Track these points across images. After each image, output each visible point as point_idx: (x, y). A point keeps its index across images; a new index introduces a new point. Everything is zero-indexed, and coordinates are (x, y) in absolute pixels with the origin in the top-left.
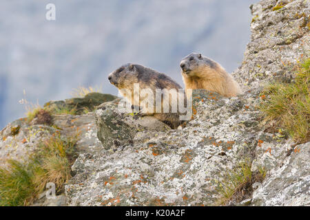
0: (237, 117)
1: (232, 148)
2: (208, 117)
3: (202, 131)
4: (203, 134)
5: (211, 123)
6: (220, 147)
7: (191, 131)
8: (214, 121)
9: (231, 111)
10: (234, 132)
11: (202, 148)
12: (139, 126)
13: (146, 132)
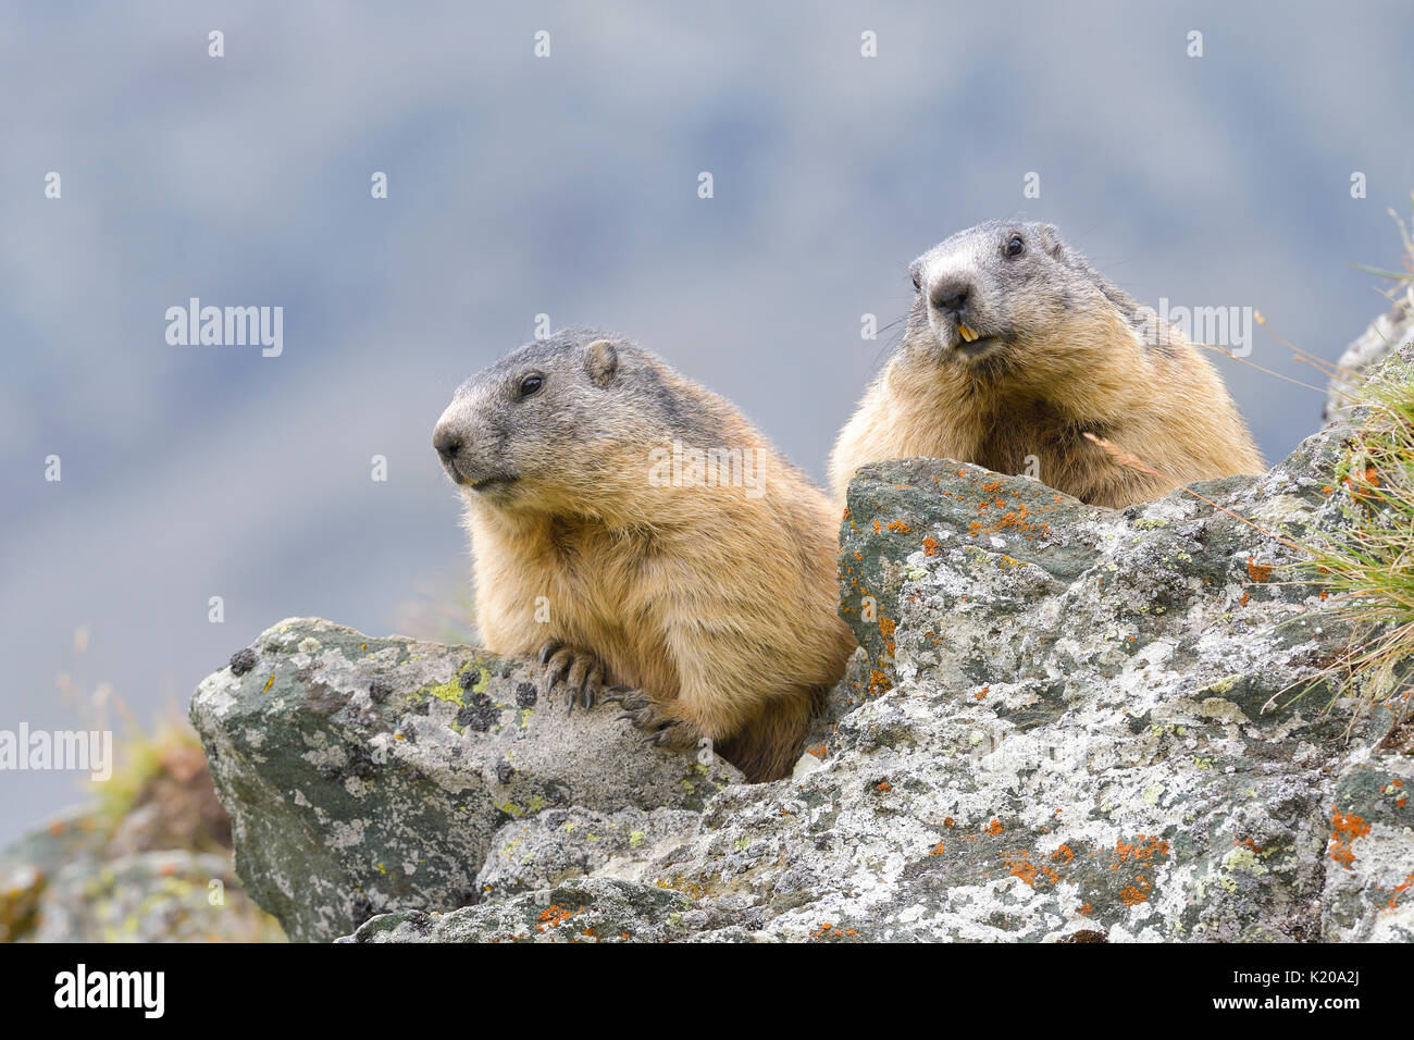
0: (1186, 653)
1: (1151, 894)
2: (979, 671)
3: (930, 779)
4: (939, 803)
5: (1000, 710)
6: (1068, 893)
7: (853, 788)
8: (1013, 694)
9: (1140, 604)
10: (1159, 771)
11: (933, 908)
12: (506, 775)
13: (557, 821)
